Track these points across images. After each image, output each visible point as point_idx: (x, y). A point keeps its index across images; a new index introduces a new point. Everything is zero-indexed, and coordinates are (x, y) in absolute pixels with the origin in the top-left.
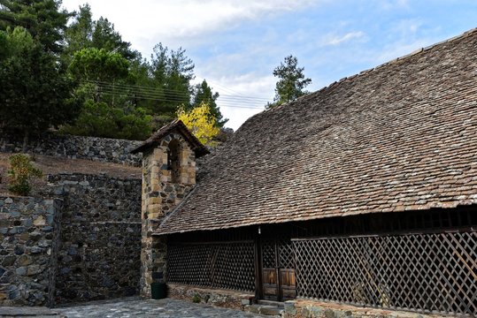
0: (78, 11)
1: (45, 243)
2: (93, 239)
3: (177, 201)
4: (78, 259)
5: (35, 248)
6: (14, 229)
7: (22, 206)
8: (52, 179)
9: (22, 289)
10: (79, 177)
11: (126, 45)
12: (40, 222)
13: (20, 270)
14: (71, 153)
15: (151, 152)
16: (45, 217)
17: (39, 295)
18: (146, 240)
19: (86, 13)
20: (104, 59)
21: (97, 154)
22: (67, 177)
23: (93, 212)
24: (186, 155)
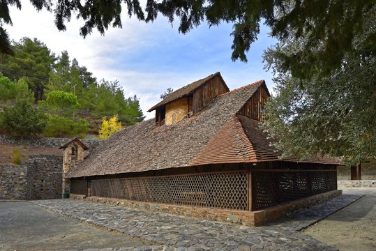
0: (61, 55)
1: (25, 181)
2: (48, 179)
3: (75, 166)
4: (42, 186)
5: (21, 182)
6: (13, 176)
7: (16, 169)
8: (31, 157)
9: (17, 195)
10: (42, 156)
11: (90, 74)
12: (22, 174)
13: (16, 189)
14: (43, 144)
15: (64, 149)
16: (24, 172)
17: (23, 197)
18: (64, 180)
19: (65, 56)
20: (63, 97)
21: (54, 144)
22: (37, 156)
23: (48, 169)
24: (80, 149)
